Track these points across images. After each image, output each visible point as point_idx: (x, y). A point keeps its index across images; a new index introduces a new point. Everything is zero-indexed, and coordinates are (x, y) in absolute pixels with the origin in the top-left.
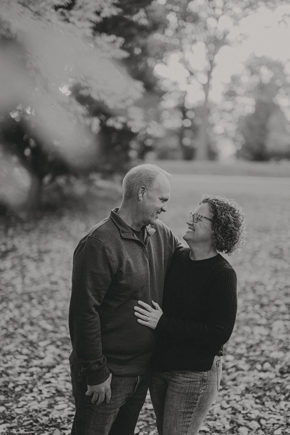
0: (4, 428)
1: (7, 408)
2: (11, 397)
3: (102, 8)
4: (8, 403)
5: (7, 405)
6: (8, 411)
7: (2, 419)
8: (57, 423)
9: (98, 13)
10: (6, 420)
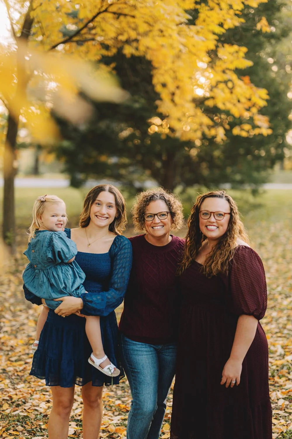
0: (119, 419)
1: (123, 402)
2: (128, 393)
3: (225, 20)
4: (125, 397)
5: (123, 399)
6: (123, 404)
7: (118, 412)
8: (168, 418)
9: (221, 25)
10: (121, 412)
